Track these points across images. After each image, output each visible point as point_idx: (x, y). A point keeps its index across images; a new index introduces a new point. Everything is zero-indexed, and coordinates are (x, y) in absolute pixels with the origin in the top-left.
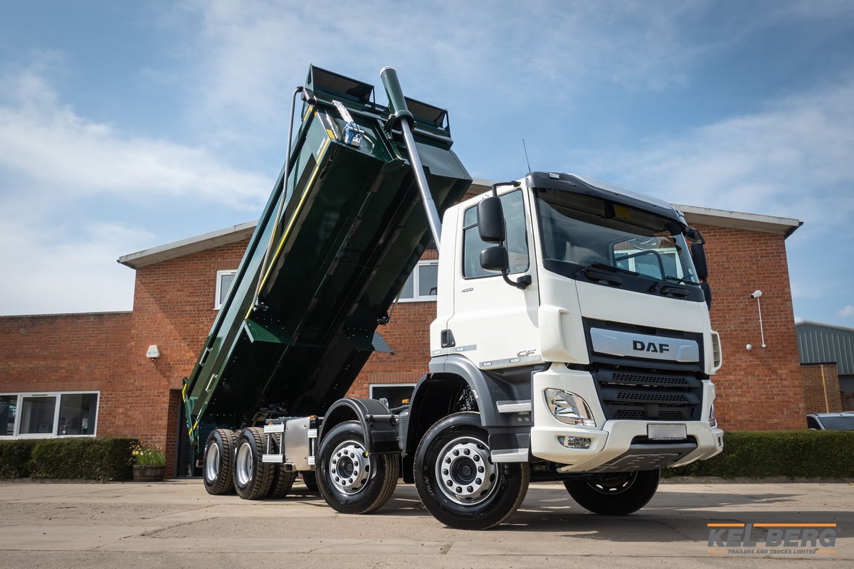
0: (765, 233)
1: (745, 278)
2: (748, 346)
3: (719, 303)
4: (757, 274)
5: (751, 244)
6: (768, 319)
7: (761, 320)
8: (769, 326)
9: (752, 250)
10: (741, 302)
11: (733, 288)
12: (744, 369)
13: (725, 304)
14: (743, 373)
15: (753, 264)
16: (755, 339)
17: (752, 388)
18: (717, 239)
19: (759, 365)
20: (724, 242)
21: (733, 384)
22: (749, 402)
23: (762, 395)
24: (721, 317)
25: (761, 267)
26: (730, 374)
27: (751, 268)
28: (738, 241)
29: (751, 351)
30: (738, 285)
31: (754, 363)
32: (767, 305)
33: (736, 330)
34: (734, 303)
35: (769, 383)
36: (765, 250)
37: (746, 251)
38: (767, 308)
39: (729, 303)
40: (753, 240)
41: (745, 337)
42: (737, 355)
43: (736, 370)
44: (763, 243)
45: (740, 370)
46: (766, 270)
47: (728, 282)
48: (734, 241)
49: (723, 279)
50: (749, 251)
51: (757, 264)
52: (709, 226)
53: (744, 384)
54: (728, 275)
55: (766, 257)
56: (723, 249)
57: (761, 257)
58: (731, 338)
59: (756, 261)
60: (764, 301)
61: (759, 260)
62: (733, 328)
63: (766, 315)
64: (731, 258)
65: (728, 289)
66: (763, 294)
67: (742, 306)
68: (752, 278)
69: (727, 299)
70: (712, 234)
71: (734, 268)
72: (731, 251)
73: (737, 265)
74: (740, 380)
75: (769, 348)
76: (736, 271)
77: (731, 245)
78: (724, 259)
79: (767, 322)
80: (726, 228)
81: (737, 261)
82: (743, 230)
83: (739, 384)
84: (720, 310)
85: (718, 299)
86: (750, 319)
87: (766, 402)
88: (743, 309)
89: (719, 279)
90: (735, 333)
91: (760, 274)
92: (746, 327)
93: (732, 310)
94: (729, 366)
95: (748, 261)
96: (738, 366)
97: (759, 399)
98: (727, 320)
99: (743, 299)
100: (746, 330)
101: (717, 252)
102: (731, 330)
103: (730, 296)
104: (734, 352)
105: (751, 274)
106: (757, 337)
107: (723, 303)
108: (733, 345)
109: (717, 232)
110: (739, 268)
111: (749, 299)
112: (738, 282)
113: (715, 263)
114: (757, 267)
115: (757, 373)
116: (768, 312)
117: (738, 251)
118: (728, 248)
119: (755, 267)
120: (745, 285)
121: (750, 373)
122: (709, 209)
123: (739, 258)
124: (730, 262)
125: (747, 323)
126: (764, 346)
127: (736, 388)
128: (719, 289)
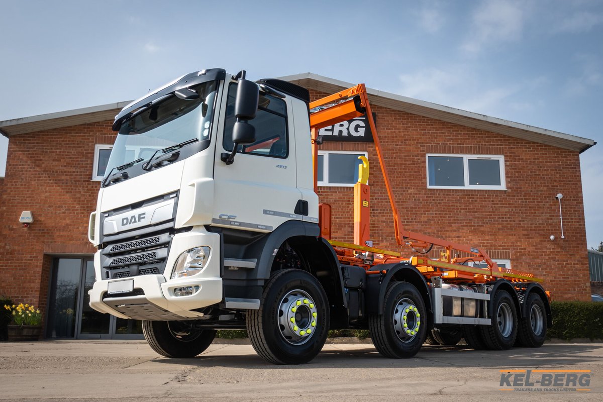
0: (566, 149)
1: (551, 183)
2: (552, 237)
3: (531, 202)
4: (559, 181)
5: (556, 157)
6: (566, 216)
7: (561, 217)
8: (567, 222)
9: (556, 162)
10: (547, 202)
11: (542, 191)
12: (548, 255)
13: (536, 203)
14: (547, 257)
15: (557, 173)
16: (556, 232)
17: (553, 269)
18: (531, 151)
19: (559, 252)
20: (536, 154)
21: (540, 266)
22: (551, 281)
23: (561, 275)
24: (532, 213)
25: (562, 176)
26: (538, 258)
27: (555, 175)
28: (547, 154)
29: (553, 241)
30: (545, 188)
31: (555, 251)
32: (566, 205)
33: (543, 224)
34: (542, 202)
35: (565, 267)
36: (566, 162)
37: (551, 162)
38: (566, 208)
39: (538, 202)
40: (557, 154)
41: (549, 230)
42: (544, 244)
43: (542, 255)
44: (564, 157)
45: (545, 255)
46: (566, 178)
47: (538, 186)
48: (543, 154)
49: (535, 183)
50: (554, 162)
51: (560, 173)
52: (526, 140)
53: (548, 266)
54: (538, 180)
55: (566, 168)
56: (535, 159)
57: (563, 168)
58: (539, 230)
59: (558, 170)
60: (564, 203)
61: (561, 170)
62: (541, 222)
63: (565, 213)
64: (541, 167)
65: (537, 191)
66: (563, 197)
67: (547, 205)
68: (556, 184)
69: (537, 199)
70: (528, 147)
71: (543, 175)
72: (541, 162)
73: (545, 173)
74: (545, 263)
75: (567, 239)
76: (544, 178)
77: (541, 157)
78: (536, 167)
79: (566, 219)
80: (538, 143)
81: (545, 170)
82: (550, 146)
83: (544, 266)
84: (532, 207)
85: (530, 199)
86: (553, 216)
87: (563, 281)
88: (548, 208)
89: (531, 183)
90: (542, 226)
91: (562, 181)
92: (550, 221)
93: (540, 207)
94: (537, 252)
95: (553, 170)
96: (543, 252)
97: (558, 278)
98: (537, 216)
99: (549, 199)
100: (550, 224)
101: (531, 162)
102: (540, 224)
103: (540, 197)
104: (541, 241)
105: (555, 181)
106: (558, 230)
107: (534, 202)
108: (540, 235)
109: (531, 146)
110: (546, 175)
111: (553, 200)
112: (545, 186)
113: (529, 170)
114: (560, 176)
115: (557, 258)
116: (566, 211)
117: (546, 162)
118: (538, 159)
119: (558, 175)
120: (550, 188)
121: (552, 258)
122: (530, 126)
123: (547, 167)
124: (540, 170)
125: (552, 219)
126: (563, 237)
127: (542, 269)
128: (531, 191)
